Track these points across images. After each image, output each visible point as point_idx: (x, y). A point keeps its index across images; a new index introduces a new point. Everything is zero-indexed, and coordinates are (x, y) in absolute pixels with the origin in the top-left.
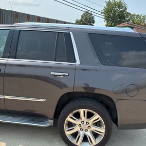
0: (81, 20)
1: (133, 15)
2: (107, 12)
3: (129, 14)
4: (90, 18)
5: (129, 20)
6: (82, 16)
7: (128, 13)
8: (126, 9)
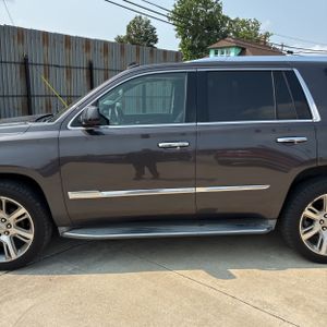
0: (128, 37)
1: (234, 22)
4: (147, 32)
6: (129, 28)
7: (223, 17)
8: (220, 8)
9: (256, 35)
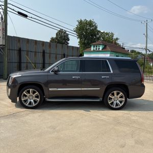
0: (56, 38)
1: (103, 33)
2: (80, 30)
3: (99, 32)
4: (65, 36)
5: (100, 37)
6: (57, 34)
8: (96, 27)
9: (112, 39)
